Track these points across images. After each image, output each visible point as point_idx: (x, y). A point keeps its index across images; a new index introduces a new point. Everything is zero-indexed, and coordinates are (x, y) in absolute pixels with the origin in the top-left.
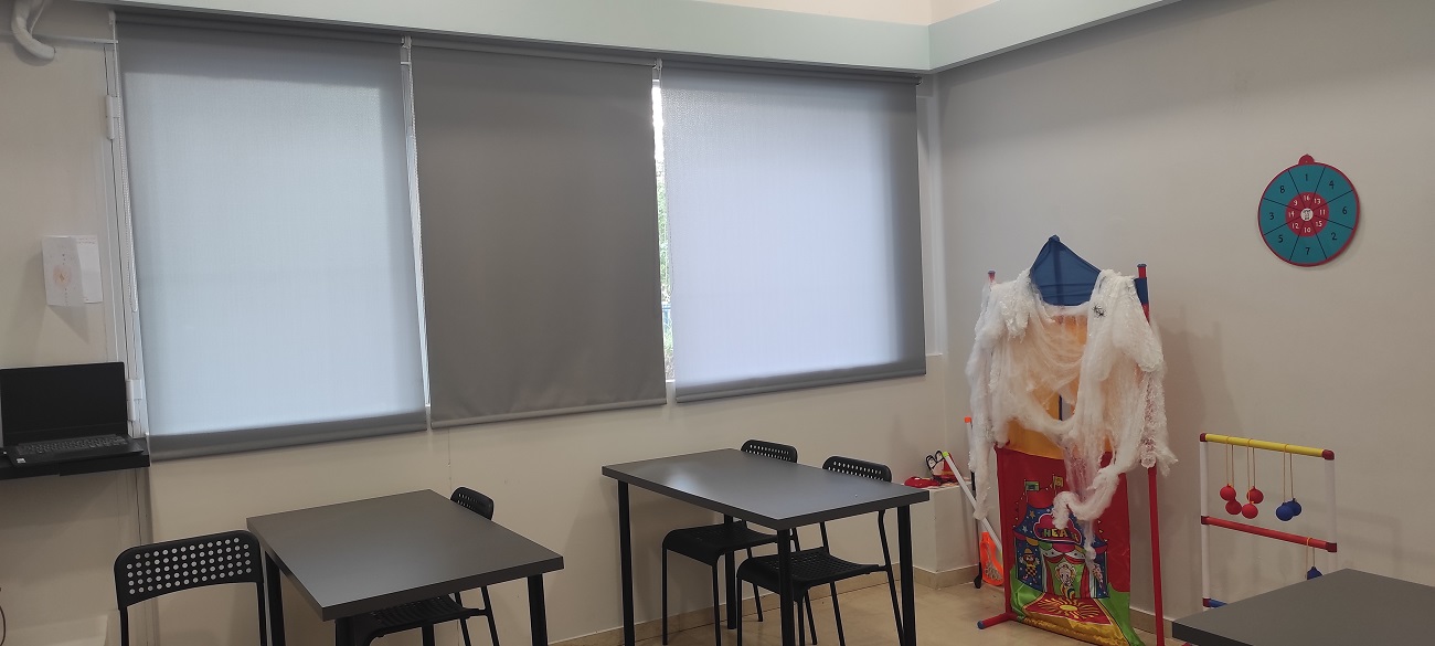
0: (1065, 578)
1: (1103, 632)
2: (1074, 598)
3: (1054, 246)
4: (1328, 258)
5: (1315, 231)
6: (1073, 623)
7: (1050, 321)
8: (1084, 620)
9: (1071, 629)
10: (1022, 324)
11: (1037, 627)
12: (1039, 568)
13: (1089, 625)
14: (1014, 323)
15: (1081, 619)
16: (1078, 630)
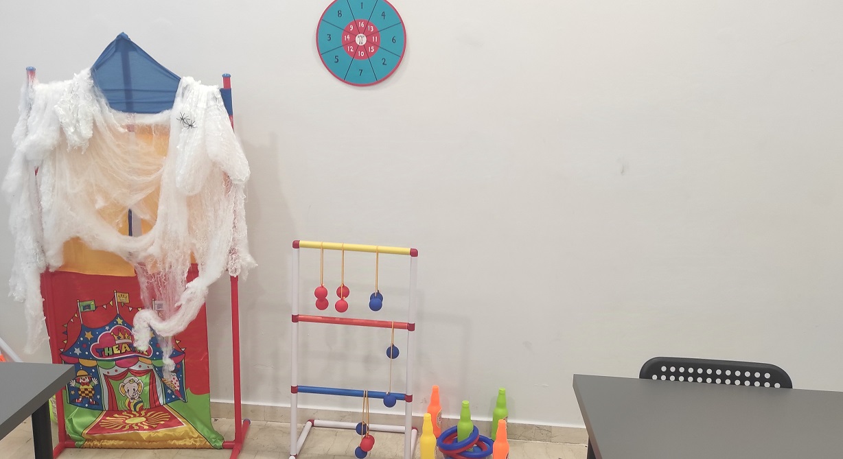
0: (131, 392)
1: (177, 434)
2: (141, 409)
3: (123, 45)
4: (377, 81)
5: (368, 55)
6: (144, 434)
7: (122, 130)
8: (155, 429)
9: (142, 440)
10: (87, 132)
11: (101, 448)
12: (97, 389)
13: (162, 432)
14: (76, 132)
15: (151, 428)
16: (150, 440)
